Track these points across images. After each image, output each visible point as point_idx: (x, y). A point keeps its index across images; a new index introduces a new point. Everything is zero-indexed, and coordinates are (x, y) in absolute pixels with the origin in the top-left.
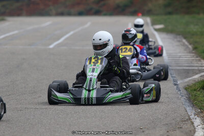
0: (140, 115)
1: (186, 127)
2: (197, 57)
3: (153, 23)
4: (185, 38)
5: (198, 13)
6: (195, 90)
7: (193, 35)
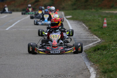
0: (59, 67)
1: (85, 73)
2: (91, 34)
3: (66, 15)
4: (84, 23)
5: (91, 9)
6: (90, 52)
7: (88, 21)
